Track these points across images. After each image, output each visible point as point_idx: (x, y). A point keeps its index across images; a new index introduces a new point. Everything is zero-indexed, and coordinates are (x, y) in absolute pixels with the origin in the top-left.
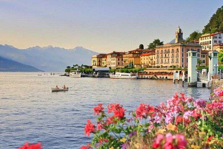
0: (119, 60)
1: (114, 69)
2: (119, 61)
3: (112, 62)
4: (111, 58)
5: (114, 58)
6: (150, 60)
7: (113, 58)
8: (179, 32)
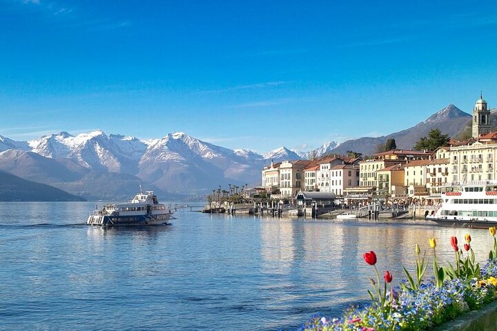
0: (350, 175)
1: (338, 194)
2: (350, 178)
3: (335, 178)
4: (331, 171)
5: (338, 171)
6: (429, 176)
7: (335, 171)
8: (481, 109)
